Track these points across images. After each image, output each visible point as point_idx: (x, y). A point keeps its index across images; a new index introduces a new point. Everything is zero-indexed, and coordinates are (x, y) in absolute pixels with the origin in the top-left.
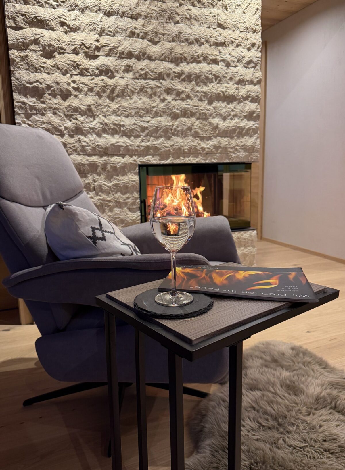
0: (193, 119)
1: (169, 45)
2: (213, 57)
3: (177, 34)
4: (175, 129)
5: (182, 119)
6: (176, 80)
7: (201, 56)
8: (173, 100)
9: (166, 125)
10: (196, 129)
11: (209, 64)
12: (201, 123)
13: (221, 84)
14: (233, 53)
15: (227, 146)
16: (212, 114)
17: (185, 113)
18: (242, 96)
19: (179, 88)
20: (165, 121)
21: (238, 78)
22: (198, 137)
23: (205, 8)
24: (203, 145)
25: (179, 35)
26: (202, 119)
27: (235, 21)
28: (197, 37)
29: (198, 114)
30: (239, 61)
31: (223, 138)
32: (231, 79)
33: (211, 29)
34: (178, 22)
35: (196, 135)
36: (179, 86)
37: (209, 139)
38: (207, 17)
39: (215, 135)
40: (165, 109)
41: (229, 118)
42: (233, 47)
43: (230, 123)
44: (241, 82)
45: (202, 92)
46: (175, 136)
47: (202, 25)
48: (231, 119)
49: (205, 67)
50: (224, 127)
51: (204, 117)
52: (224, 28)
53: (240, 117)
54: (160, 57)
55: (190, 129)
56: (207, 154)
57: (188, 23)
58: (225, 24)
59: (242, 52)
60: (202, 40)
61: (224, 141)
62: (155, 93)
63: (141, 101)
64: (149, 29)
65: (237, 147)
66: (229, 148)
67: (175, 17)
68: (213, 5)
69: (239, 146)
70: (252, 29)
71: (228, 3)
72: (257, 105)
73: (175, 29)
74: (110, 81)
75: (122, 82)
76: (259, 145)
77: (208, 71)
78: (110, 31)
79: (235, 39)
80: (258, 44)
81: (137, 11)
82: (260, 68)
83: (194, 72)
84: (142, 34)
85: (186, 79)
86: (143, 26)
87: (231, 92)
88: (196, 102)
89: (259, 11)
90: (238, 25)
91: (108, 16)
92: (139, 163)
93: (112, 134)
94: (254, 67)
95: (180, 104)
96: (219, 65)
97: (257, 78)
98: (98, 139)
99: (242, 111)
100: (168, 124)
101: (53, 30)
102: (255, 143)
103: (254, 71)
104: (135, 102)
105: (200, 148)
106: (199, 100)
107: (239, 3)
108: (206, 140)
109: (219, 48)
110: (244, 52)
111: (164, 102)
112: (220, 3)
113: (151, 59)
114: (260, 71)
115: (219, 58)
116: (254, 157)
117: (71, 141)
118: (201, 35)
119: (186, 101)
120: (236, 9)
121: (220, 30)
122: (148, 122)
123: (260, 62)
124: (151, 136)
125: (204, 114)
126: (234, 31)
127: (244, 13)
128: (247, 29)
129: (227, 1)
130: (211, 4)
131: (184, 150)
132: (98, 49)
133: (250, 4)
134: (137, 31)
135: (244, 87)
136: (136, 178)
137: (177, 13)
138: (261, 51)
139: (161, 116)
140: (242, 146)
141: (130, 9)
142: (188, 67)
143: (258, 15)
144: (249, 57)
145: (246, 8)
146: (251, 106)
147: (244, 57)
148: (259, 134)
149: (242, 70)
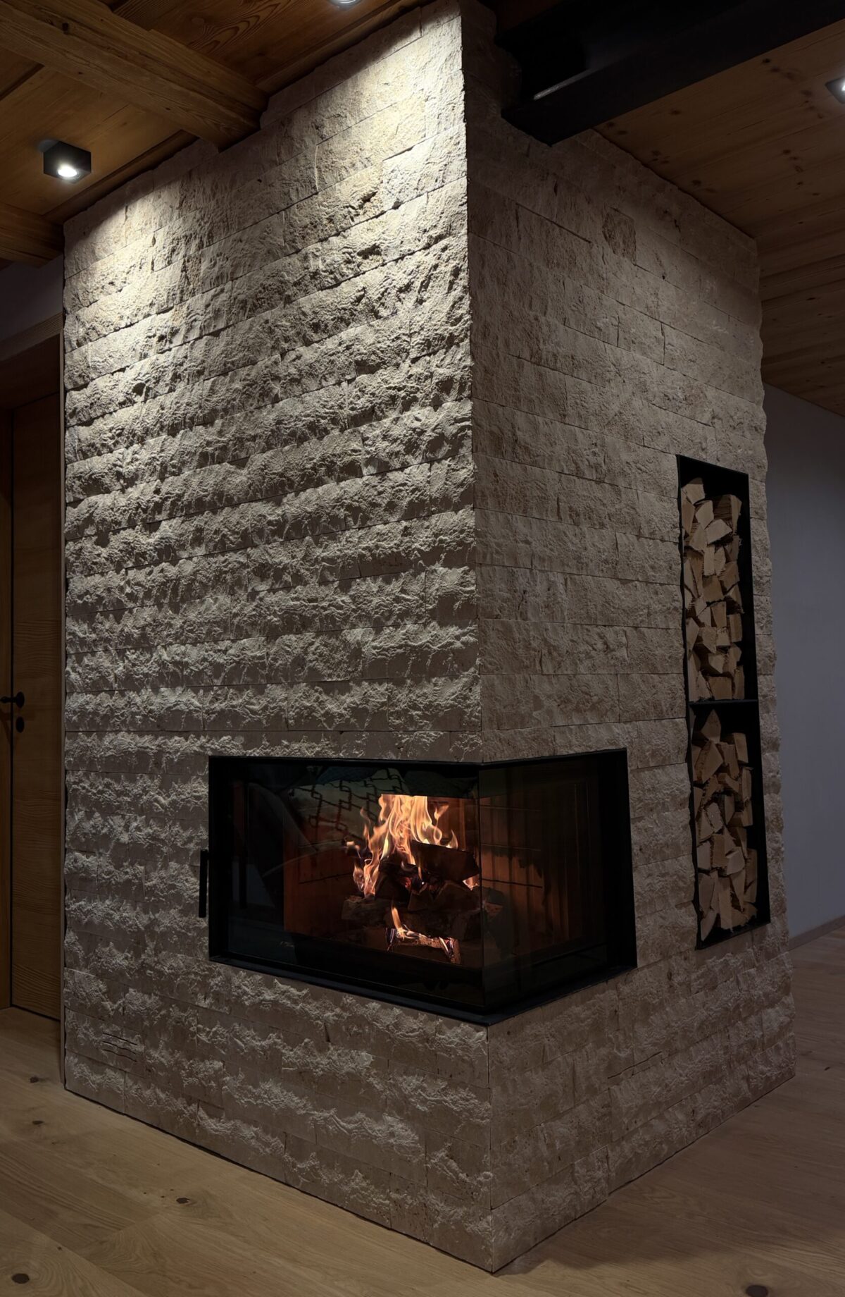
0: (309, 636)
1: (258, 459)
2: (347, 459)
3: (274, 428)
4: (271, 665)
5: (285, 637)
6: (275, 541)
7: (321, 466)
8: (269, 591)
9: (253, 657)
10: (311, 661)
11: (339, 480)
12: (325, 645)
13: (370, 527)
14: (397, 431)
15: (385, 708)
16: (349, 616)
17: (294, 622)
18: (419, 550)
19: (277, 561)
20: (252, 647)
21: (408, 499)
22: (321, 683)
23: (329, 337)
24: (332, 707)
25: (278, 428)
26: (326, 632)
27: (398, 338)
28: (312, 419)
29: (317, 620)
30: (411, 447)
31: (376, 686)
32: (391, 507)
33: (344, 384)
34: (276, 400)
35: (315, 679)
36: (280, 555)
37: (344, 687)
38: (332, 358)
39: (356, 674)
40: (254, 616)
41: (390, 623)
42: (394, 415)
43: (392, 638)
44: (419, 509)
45: (323, 559)
46: (272, 684)
47: (324, 383)
48: (396, 626)
49: (331, 490)
50: (374, 652)
51: (331, 627)
52: (372, 370)
53: (419, 617)
54: (247, 493)
55: (299, 661)
56: (342, 732)
57: (297, 390)
58: (373, 357)
59: (417, 419)
60: (322, 421)
61: (378, 693)
62: (238, 583)
63: (216, 604)
64: (229, 436)
65: (414, 713)
66: (391, 714)
67: (271, 389)
68: (344, 321)
69: (419, 709)
70: (442, 338)
71: (376, 298)
72: (466, 573)
73: (273, 416)
74: (172, 571)
75: (188, 568)
76: (478, 704)
77: (337, 500)
78: (174, 466)
79: (399, 389)
80: (462, 378)
81: (210, 405)
82: (472, 451)
83: (309, 510)
84: (217, 453)
85: (294, 534)
86: (220, 433)
87: (392, 545)
88: (312, 589)
89: (462, 275)
90: (405, 344)
91: (174, 435)
92: (210, 753)
93: (173, 686)
94: (452, 454)
95: (282, 600)
96: (362, 476)
97: (461, 485)
98: (153, 699)
99: (422, 598)
100: (258, 654)
101: (108, 491)
102: (466, 698)
103: (452, 464)
104: (207, 609)
105: (323, 715)
106: (320, 584)
107: (406, 282)
108: (337, 691)
109: (363, 428)
110: (423, 417)
111: (253, 600)
112: (360, 307)
113: (232, 503)
114: (470, 459)
115: (361, 458)
116: (465, 745)
117: (121, 703)
118: (322, 411)
119: (293, 591)
120: (400, 300)
121: (363, 378)
122: (225, 652)
123: (469, 432)
124: (230, 686)
125: (331, 618)
126: (397, 365)
127: (420, 301)
128: (429, 347)
129: (374, 294)
130: (341, 319)
131: (287, 720)
132: (158, 507)
133: (436, 267)
134: (210, 449)
135: (427, 524)
136: (204, 790)
137: (276, 378)
138: (470, 397)
139: (248, 636)
140: (427, 707)
141: (200, 407)
142: (297, 502)
143: (460, 288)
144: (435, 428)
145: (424, 286)
146: (448, 578)
147: (423, 432)
148: (481, 669)
149: (417, 472)
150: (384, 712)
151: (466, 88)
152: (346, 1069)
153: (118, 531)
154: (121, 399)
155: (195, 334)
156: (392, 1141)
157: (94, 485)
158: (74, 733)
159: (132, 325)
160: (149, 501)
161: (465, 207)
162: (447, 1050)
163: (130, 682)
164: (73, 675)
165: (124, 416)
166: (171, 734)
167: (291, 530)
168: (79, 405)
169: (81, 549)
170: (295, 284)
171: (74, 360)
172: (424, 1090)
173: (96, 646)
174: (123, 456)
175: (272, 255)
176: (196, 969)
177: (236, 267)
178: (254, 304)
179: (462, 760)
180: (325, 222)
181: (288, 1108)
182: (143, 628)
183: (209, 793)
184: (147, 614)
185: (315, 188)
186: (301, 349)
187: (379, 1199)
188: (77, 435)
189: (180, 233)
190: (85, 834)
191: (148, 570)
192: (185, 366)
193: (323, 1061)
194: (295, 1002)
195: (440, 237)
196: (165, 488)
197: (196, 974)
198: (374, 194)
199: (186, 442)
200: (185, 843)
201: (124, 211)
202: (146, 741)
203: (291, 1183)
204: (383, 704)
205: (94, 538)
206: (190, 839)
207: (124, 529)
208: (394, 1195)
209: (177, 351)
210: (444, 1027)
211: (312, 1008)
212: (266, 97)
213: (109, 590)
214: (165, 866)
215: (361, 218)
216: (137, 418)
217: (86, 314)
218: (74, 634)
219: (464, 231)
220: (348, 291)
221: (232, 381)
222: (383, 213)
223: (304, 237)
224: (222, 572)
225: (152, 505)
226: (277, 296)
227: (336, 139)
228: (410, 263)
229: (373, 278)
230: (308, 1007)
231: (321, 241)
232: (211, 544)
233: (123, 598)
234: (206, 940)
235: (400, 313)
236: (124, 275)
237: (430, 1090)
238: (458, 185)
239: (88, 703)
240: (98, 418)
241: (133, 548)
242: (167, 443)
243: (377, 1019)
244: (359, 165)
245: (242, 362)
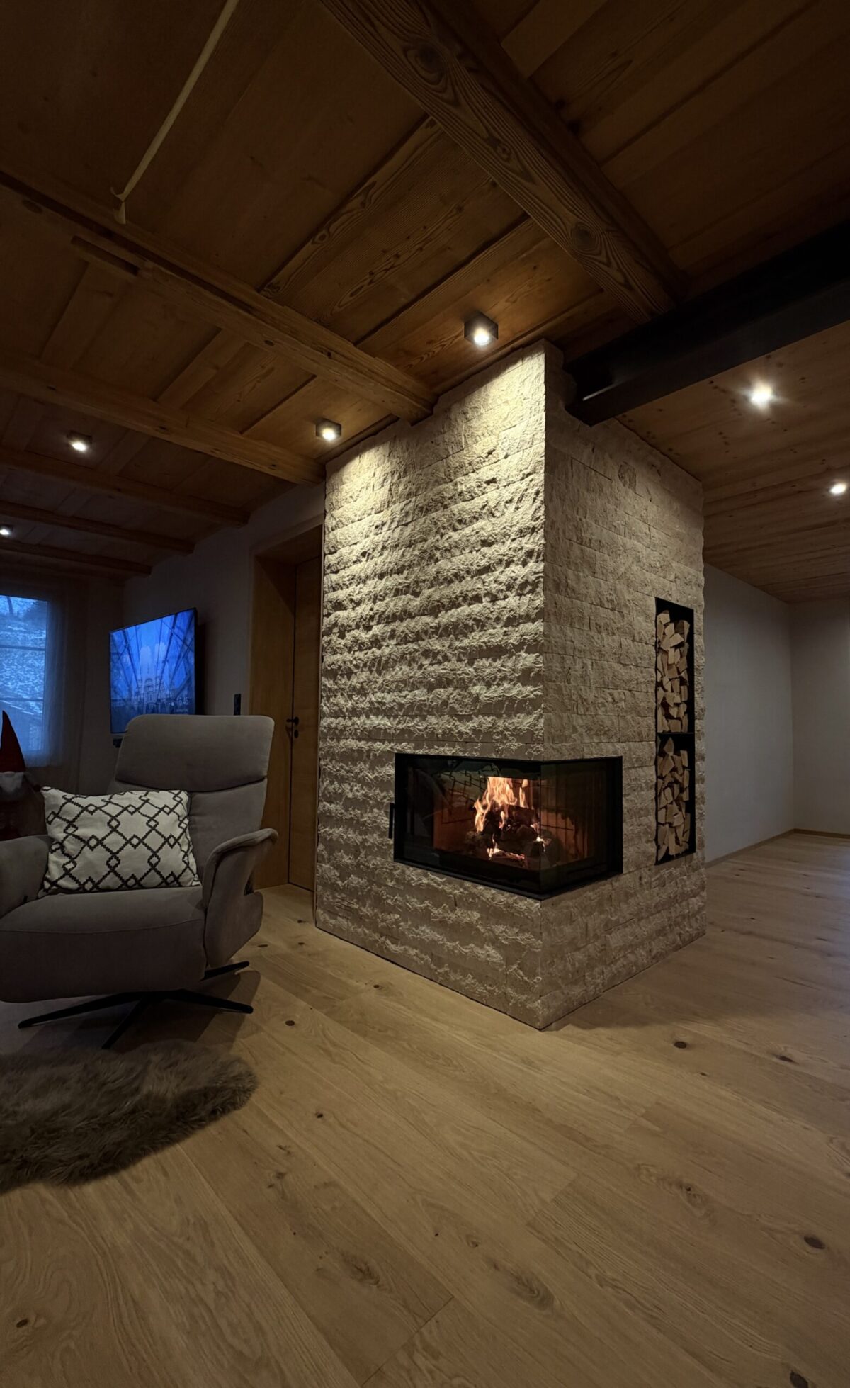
0: (450, 689)
1: (426, 593)
2: (474, 593)
3: (435, 576)
4: (430, 705)
5: (438, 690)
6: (434, 637)
7: (460, 597)
8: (429, 664)
9: (420, 700)
10: (451, 703)
11: (470, 605)
12: (460, 695)
13: (485, 630)
14: (503, 578)
15: (491, 730)
16: (472, 679)
17: (443, 682)
18: (512, 644)
19: (434, 648)
20: (420, 694)
21: (507, 616)
22: (456, 715)
23: (467, 526)
24: (462, 728)
25: (437, 576)
26: (460, 687)
27: (504, 528)
28: (456, 571)
29: (455, 681)
30: (509, 587)
31: (486, 717)
32: (498, 620)
33: (474, 552)
34: (437, 560)
35: (453, 713)
36: (436, 644)
37: (469, 718)
38: (468, 538)
39: (476, 711)
40: (421, 678)
41: (495, 683)
42: (501, 569)
43: (496, 692)
44: (513, 621)
45: (460, 648)
46: (430, 715)
47: (463, 551)
48: (498, 685)
49: (465, 610)
50: (486, 699)
51: (463, 685)
52: (490, 545)
53: (511, 680)
54: (419, 611)
55: (445, 703)
56: (467, 742)
57: (449, 555)
58: (491, 538)
59: (513, 572)
60: (462, 572)
61: (487, 721)
62: (413, 659)
63: (401, 671)
64: (411, 580)
65: (507, 733)
66: (495, 733)
67: (434, 555)
68: (475, 518)
69: (510, 731)
70: (528, 528)
71: (493, 506)
72: (537, 657)
73: (435, 569)
74: (378, 653)
75: (387, 651)
76: (542, 729)
77: (468, 616)
78: (381, 596)
79: (504, 555)
80: (539, 550)
81: (402, 563)
82: (543, 590)
83: (453, 620)
84: (404, 589)
85: (444, 634)
86: (406, 578)
87: (497, 640)
88: (453, 664)
89: (540, 494)
90: (508, 531)
91: (381, 579)
92: (396, 752)
93: (377, 715)
94: (532, 592)
95: (437, 669)
96: (482, 602)
97: (537, 608)
98: (366, 721)
99: (513, 670)
100: (423, 698)
101: (345, 609)
102: (535, 725)
103: (532, 597)
104: (396, 674)
105: (457, 733)
106: (458, 661)
107: (510, 498)
108: (465, 720)
109: (483, 576)
110: (517, 571)
111: (421, 669)
112: (484, 511)
113: (411, 616)
114: (542, 594)
115: (482, 592)
116: (534, 751)
117: (349, 723)
118: (462, 567)
119: (442, 664)
120: (506, 507)
121: (485, 549)
122: (405, 697)
123: (542, 580)
124: (407, 716)
125: (463, 679)
126: (504, 543)
127: (517, 508)
128: (521, 533)
129: (492, 504)
130: (474, 517)
131: (437, 735)
132: (372, 618)
133: (526, 490)
134: (400, 587)
135: (517, 629)
136: (392, 771)
137: (437, 549)
138: (543, 560)
139: (418, 689)
140: (514, 730)
141: (396, 564)
142: (446, 616)
143: (539, 502)
144: (523, 577)
145: (520, 500)
146: (527, 659)
147: (516, 579)
148: (544, 709)
149: (513, 601)
150: (490, 732)
151: (546, 393)
152: (465, 920)
153: (350, 631)
154: (354, 559)
155: (395, 525)
156: (488, 959)
157: (339, 606)
158: (325, 739)
159: (361, 519)
160: (367, 615)
161: (543, 458)
162: (519, 912)
163: (354, 712)
164: (325, 708)
165: (355, 569)
166: (375, 741)
167: (442, 632)
168: (332, 563)
169: (330, 640)
170: (450, 498)
171: (330, 538)
172: (506, 933)
173: (337, 692)
174: (355, 591)
175: (438, 482)
176: (387, 866)
177: (418, 489)
178: (427, 509)
179: (532, 759)
180: (467, 465)
181: (433, 940)
182: (362, 683)
183: (396, 772)
184: (364, 675)
185: (462, 446)
186: (451, 533)
187: (481, 989)
188: (330, 579)
189: (388, 470)
190: (329, 793)
191: (365, 652)
192: (389, 542)
193: (453, 916)
194: (439, 885)
195: (529, 474)
196: (376, 608)
197: (387, 868)
198: (494, 450)
199: (388, 583)
200: (382, 799)
201: (358, 457)
202: (362, 744)
203: (434, 979)
204: (490, 728)
205: (338, 634)
206: (385, 797)
207: (353, 630)
208: (489, 988)
209: (385, 533)
210: (518, 901)
211: (448, 889)
212: (438, 396)
213: (344, 662)
214: (371, 811)
215: (487, 463)
216: (363, 570)
217: (337, 513)
218: (325, 686)
219: (543, 471)
220: (478, 502)
221: (414, 550)
222: (498, 461)
223: (455, 473)
224: (404, 654)
225: (368, 617)
226: (440, 505)
227: (474, 420)
228: (512, 488)
229: (492, 495)
230: (446, 888)
231: (465, 475)
232: (400, 638)
233: (352, 667)
234: (392, 851)
235: (506, 515)
236: (358, 493)
237: (509, 933)
238: (540, 446)
239: (332, 723)
240: (341, 569)
241: (358, 640)
242: (378, 583)
243: (482, 895)
244: (486, 434)
245: (420, 540)
